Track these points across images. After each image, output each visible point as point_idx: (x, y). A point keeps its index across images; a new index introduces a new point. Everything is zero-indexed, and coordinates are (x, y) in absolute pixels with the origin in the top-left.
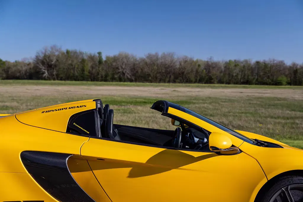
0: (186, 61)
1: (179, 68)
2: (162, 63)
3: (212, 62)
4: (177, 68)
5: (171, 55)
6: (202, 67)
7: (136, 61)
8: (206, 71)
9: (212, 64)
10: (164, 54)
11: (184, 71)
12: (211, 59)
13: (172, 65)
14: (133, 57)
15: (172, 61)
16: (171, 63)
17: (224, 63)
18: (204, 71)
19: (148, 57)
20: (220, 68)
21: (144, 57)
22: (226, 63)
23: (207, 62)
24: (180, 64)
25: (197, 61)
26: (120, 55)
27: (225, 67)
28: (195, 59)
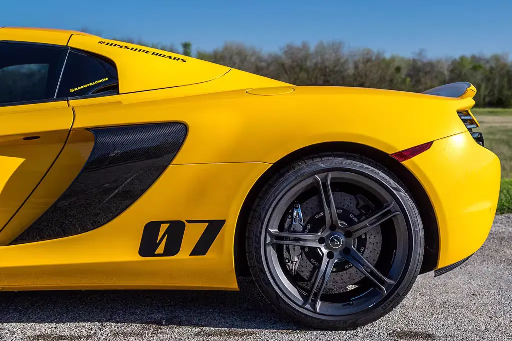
0: (369, 60)
1: (354, 75)
2: (316, 64)
3: (426, 61)
4: (348, 75)
5: (336, 47)
6: (404, 72)
7: (262, 61)
8: (411, 81)
9: (424, 65)
10: (321, 45)
11: (363, 80)
12: (420, 54)
13: (337, 69)
14: (254, 53)
15: (339, 60)
16: (335, 67)
17: (450, 63)
18: (409, 80)
19: (286, 53)
20: (442, 74)
21: (280, 53)
22: (454, 62)
23: (414, 61)
24: (356, 67)
25: (393, 60)
26: (226, 49)
27: (452, 71)
28: (388, 56)
